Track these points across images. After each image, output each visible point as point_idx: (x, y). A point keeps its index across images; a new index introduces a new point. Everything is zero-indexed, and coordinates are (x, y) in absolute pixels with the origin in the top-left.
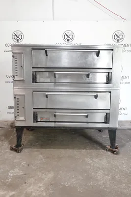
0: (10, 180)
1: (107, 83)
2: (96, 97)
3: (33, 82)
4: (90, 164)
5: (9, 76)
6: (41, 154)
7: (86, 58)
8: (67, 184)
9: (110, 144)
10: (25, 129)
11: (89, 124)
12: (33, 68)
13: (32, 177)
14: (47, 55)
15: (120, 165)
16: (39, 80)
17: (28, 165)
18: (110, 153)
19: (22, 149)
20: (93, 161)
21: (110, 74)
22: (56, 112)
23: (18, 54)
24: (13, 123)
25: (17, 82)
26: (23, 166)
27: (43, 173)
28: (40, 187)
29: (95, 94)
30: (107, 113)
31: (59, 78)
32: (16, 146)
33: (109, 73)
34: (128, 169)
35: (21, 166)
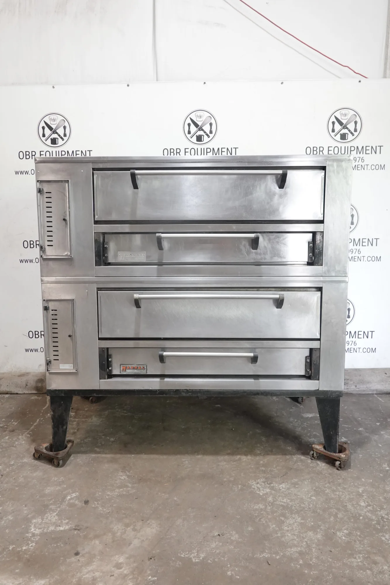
0: (32, 545)
1: (310, 263)
2: (279, 303)
3: (98, 263)
4: (263, 499)
5: (30, 244)
6: (124, 469)
7: (248, 192)
8: (198, 556)
9: (322, 440)
10: (76, 399)
11: (262, 381)
12: (96, 222)
13: (96, 537)
14: (135, 187)
15: (351, 500)
16: (116, 256)
17: (86, 502)
18: (322, 465)
19: (68, 455)
20: (272, 488)
21: (318, 237)
22: (164, 349)
23: (54, 185)
24: (42, 380)
25: (51, 263)
26: (71, 505)
27: (127, 525)
28: (118, 566)
29: (276, 295)
30: (311, 350)
31: (170, 249)
32: (51, 448)
33: (314, 234)
34: (373, 512)
35: (63, 507)
